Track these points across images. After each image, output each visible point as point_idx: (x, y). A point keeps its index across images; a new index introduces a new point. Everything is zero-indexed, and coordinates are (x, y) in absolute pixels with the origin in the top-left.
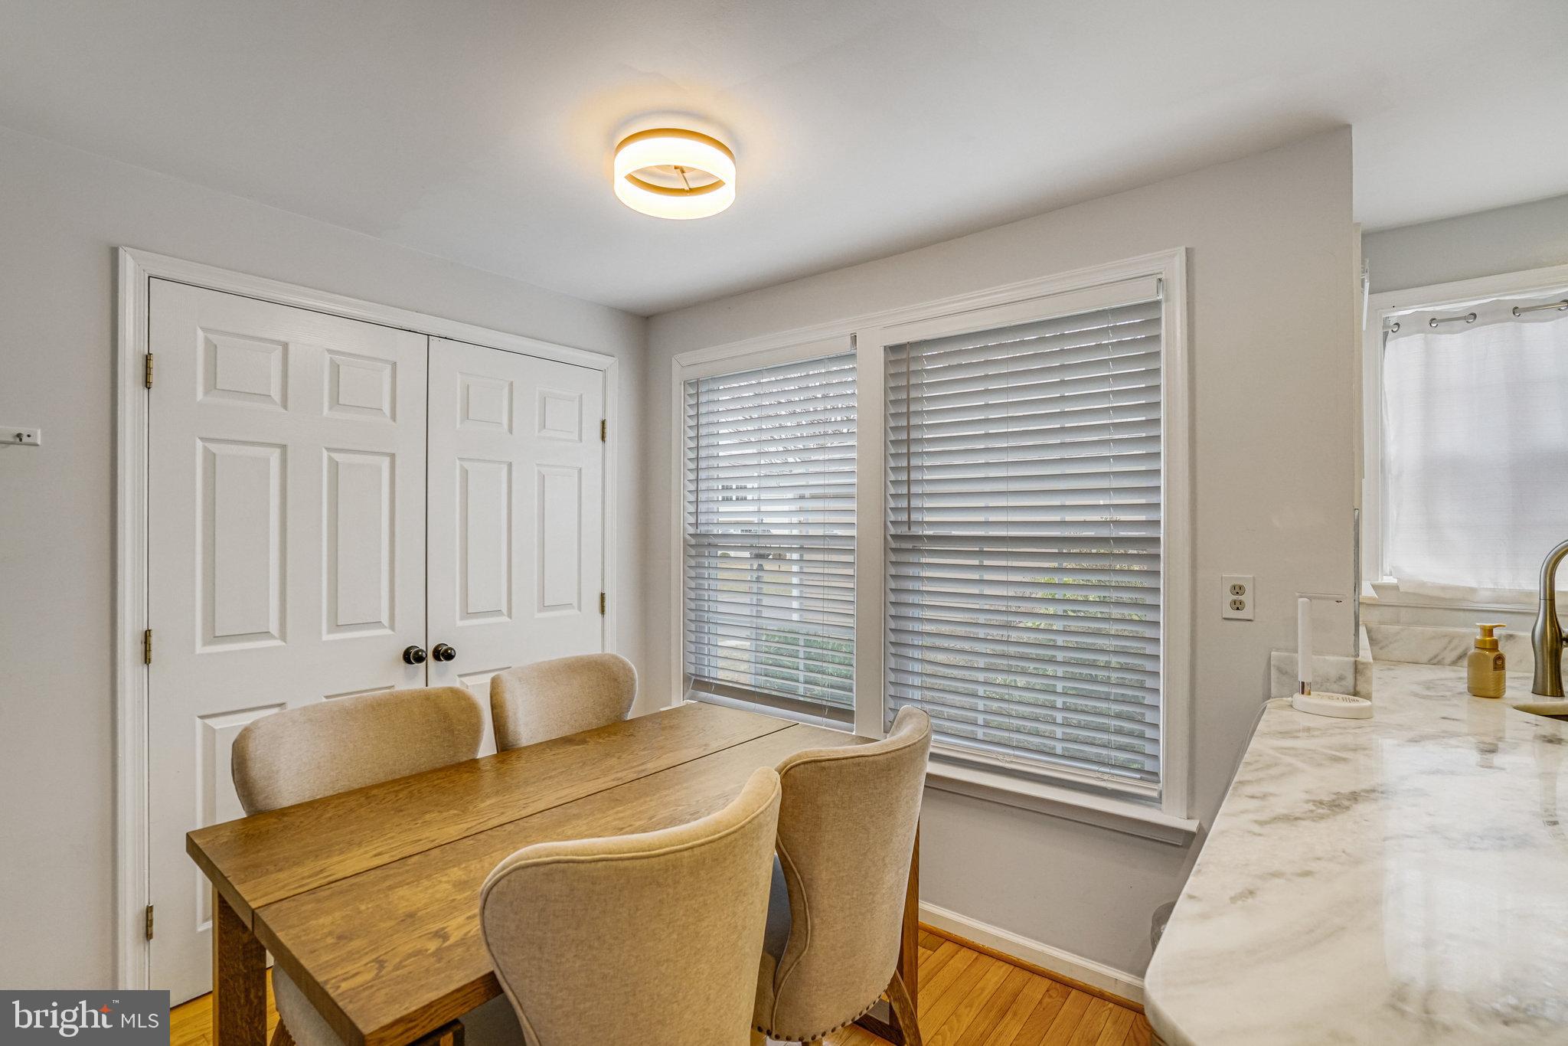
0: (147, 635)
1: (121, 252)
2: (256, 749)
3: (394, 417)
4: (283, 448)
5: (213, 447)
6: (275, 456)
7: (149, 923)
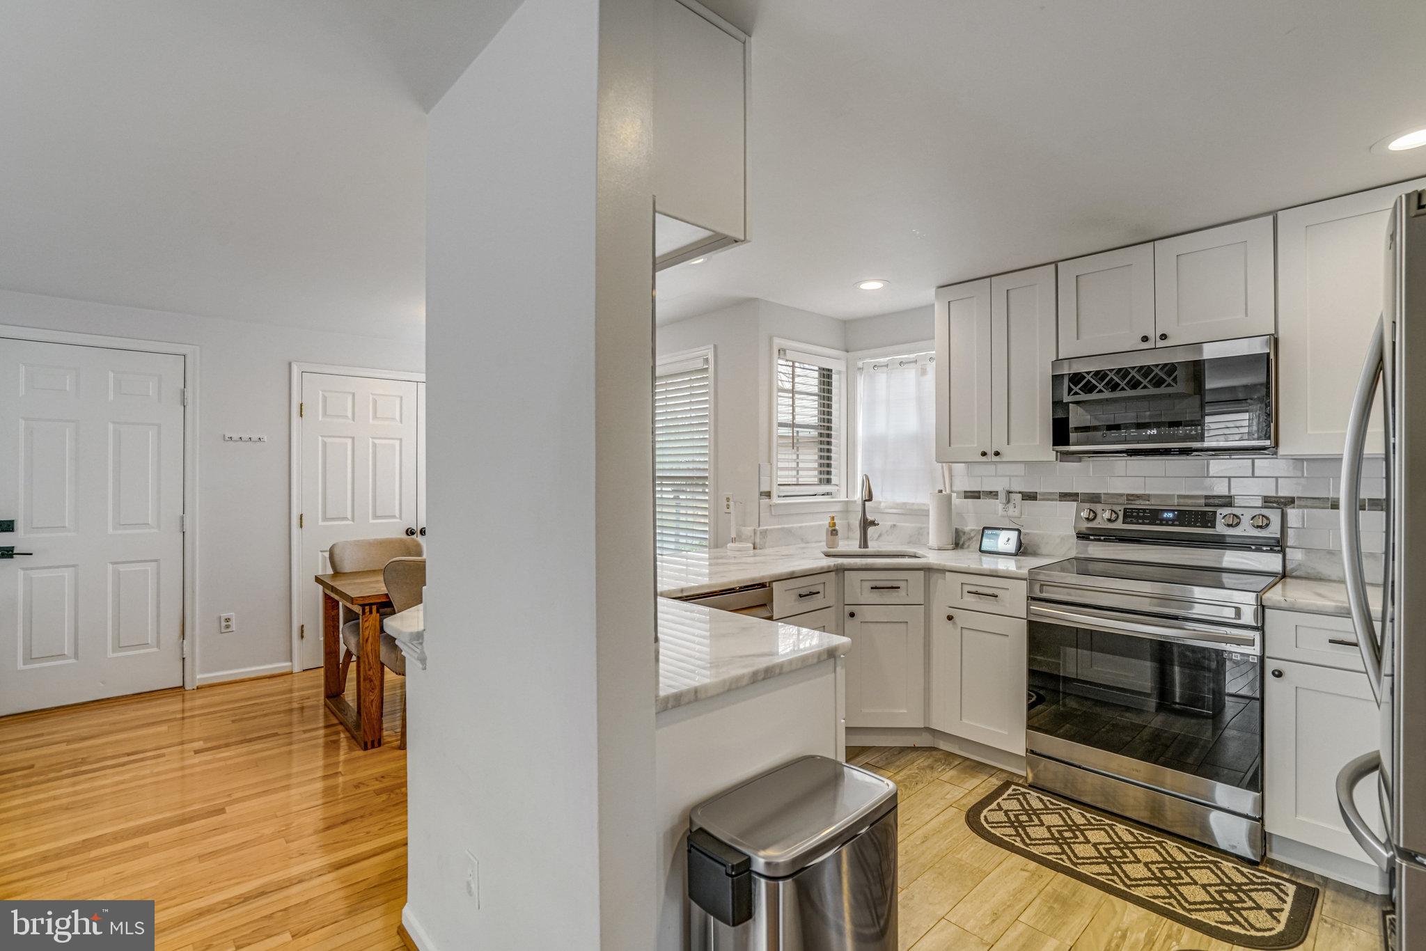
0: (301, 515)
1: (292, 364)
2: (337, 551)
3: (401, 422)
4: (353, 438)
5: (325, 439)
6: (349, 441)
7: (302, 632)
